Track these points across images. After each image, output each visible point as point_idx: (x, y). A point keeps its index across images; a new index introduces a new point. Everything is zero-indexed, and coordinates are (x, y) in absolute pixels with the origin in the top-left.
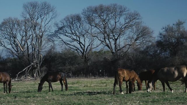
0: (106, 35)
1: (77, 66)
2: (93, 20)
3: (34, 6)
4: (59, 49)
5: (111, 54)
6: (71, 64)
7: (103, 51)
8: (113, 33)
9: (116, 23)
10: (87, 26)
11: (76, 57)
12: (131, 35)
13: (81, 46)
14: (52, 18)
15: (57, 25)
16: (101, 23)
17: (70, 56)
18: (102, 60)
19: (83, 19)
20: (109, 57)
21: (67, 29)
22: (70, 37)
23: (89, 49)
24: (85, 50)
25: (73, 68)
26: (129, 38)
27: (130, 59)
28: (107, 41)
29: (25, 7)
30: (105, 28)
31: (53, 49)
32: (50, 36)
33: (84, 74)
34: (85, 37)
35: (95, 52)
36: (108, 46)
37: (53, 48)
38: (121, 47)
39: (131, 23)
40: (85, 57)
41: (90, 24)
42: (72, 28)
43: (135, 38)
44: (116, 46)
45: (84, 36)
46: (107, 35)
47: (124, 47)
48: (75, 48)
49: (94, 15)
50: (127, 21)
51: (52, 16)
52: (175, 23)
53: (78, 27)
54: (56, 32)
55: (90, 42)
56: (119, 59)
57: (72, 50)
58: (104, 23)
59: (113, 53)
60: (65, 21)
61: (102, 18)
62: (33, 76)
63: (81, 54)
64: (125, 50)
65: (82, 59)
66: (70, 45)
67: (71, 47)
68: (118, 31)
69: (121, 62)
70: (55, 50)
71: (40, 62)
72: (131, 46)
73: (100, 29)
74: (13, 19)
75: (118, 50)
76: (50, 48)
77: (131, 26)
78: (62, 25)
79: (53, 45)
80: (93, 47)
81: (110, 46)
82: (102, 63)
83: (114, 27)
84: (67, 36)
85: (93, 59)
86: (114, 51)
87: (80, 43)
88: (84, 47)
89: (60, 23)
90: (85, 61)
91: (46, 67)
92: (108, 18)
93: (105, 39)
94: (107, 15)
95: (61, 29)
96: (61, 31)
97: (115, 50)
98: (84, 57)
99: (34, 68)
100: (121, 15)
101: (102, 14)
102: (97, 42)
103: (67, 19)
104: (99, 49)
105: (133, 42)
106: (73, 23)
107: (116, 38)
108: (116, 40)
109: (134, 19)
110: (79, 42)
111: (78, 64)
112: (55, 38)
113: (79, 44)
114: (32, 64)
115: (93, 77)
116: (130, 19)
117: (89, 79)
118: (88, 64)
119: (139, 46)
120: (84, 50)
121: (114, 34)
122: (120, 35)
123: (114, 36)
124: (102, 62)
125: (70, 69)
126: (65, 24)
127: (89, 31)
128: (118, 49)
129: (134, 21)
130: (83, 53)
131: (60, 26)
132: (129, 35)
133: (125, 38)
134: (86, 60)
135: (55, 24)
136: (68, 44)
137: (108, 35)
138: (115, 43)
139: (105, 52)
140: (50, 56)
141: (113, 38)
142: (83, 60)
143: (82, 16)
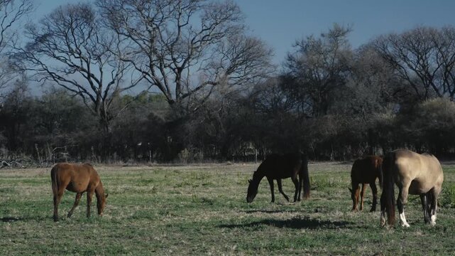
0: (154, 58)
1: (81, 133)
2: (123, 20)
4: (37, 90)
5: (167, 105)
6: (68, 127)
7: (148, 95)
8: (172, 53)
9: (179, 27)
10: (109, 34)
11: (78, 111)
12: (218, 58)
13: (91, 83)
14: (20, 13)
15: (31, 29)
16: (143, 28)
17: (63, 107)
18: (144, 119)
19: (97, 17)
20: (161, 112)
21: (58, 40)
22: (65, 61)
23: (111, 92)
24: (103, 94)
25: (71, 139)
26: (212, 65)
27: (214, 119)
28: (158, 73)
30: (152, 41)
31: (21, 91)
32: (14, 57)
33: (98, 153)
34: (103, 61)
35: (127, 97)
36: (159, 84)
37: (22, 86)
38: (192, 88)
39: (217, 28)
40: (103, 112)
41: (115, 28)
42: (71, 37)
43: (226, 67)
44: (178, 86)
45: (99, 58)
46: (158, 57)
47: (198, 89)
48: (76, 89)
49: (126, 6)
50: (208, 24)
51: (21, 9)
52: (327, 32)
53: (86, 37)
54: (30, 47)
55: (115, 73)
56: (188, 118)
57: (70, 92)
58: (150, 28)
59: (171, 102)
60: (52, 20)
61: (147, 14)
63: (90, 103)
64: (201, 95)
65: (95, 115)
66: (65, 80)
67: (68, 85)
68: (185, 47)
69: (190, 126)
70: (26, 93)
72: (216, 87)
73: (141, 42)
75: (185, 96)
76: (13, 87)
77: (218, 36)
78: (46, 31)
79: (21, 80)
80: (122, 86)
81: (164, 85)
82: (144, 129)
83: (174, 37)
84: (58, 58)
85: (122, 116)
86: (174, 97)
87: (90, 76)
88: (100, 86)
89: (42, 26)
90: (102, 121)
91: (4, 134)
92: (160, 16)
93: (151, 66)
94: (159, 7)
95: (42, 39)
96: (42, 46)
97: (177, 96)
98: (99, 113)
100: (192, 9)
101: (147, 6)
102: (131, 75)
103: (58, 15)
104: (136, 91)
105: (222, 76)
106: (74, 26)
107: (180, 65)
108: (180, 70)
109: (226, 19)
110: (88, 73)
111: (85, 128)
112: (26, 64)
113: (88, 78)
115: (121, 163)
116: (215, 18)
117: (110, 168)
118: (110, 129)
119: (236, 87)
120: (99, 94)
121: (175, 56)
122: (189, 58)
123: (174, 60)
124: (144, 124)
125: (63, 141)
126: (53, 27)
127: (114, 47)
128: (185, 92)
129: (225, 23)
130: (96, 102)
131: (41, 33)
132: (212, 57)
133: (202, 67)
134: (105, 119)
135: (27, 28)
136: (59, 78)
137: (161, 59)
138: (178, 78)
139: (150, 99)
140: (15, 108)
141: (173, 65)
142: (97, 119)
143: (95, 8)
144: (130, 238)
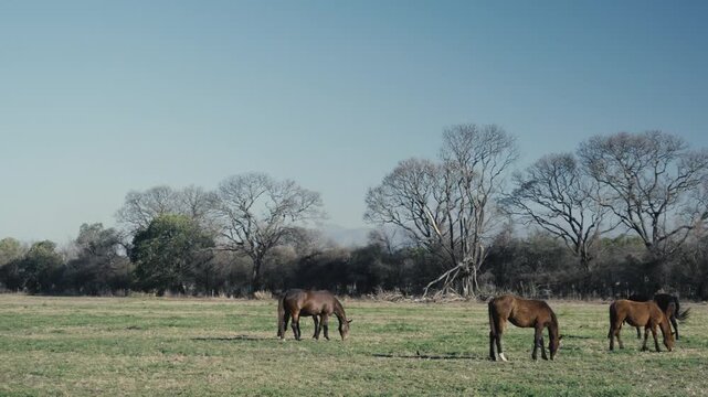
0: (632, 203)
1: (563, 272)
2: (603, 168)
3: (468, 133)
4: (523, 232)
5: (644, 247)
6: (550, 266)
7: (625, 238)
8: (649, 199)
9: (656, 174)
10: (589, 181)
11: (560, 252)
12: (694, 204)
13: (573, 226)
14: (507, 162)
15: (518, 177)
16: (622, 175)
17: (546, 248)
18: (623, 260)
19: (579, 165)
20: (639, 253)
21: (542, 187)
22: (548, 206)
23: (591, 234)
24: (583, 237)
25: (554, 277)
26: (689, 210)
27: (689, 261)
28: (635, 217)
29: (448, 135)
30: (630, 188)
31: (508, 232)
32: (502, 202)
33: (579, 291)
34: (584, 206)
35: (606, 240)
36: (637, 229)
37: (508, 228)
38: (668, 231)
39: (693, 176)
40: (583, 254)
41: (596, 176)
42: (554, 184)
43: (702, 213)
44: (655, 229)
45: (580, 203)
46: (636, 202)
47: (674, 232)
48: (559, 231)
49: (605, 156)
50: (684, 171)
51: (509, 158)
53: (568, 184)
54: (517, 193)
55: (595, 218)
56: (664, 259)
57: (552, 234)
58: (629, 176)
59: (648, 245)
60: (537, 169)
61: (625, 162)
62: (461, 292)
63: (572, 244)
64: (677, 239)
65: (576, 256)
66: (548, 224)
67: (551, 227)
68: (661, 193)
69: (667, 268)
70: (512, 235)
71: (478, 260)
72: (692, 231)
73: (619, 188)
74: (420, 162)
75: (661, 239)
76: (501, 230)
77: (694, 183)
78: (532, 179)
79: (508, 223)
80: (601, 229)
81: (640, 226)
82: (622, 269)
83: (652, 184)
84: (542, 203)
85: (601, 256)
86: (651, 240)
87: (571, 220)
88: (581, 229)
89: (527, 174)
90: (582, 261)
91: (492, 272)
92: (638, 164)
93: (629, 211)
94: (637, 156)
95: (527, 186)
96: (527, 192)
97: (654, 239)
98: (580, 253)
99: (463, 275)
100: (669, 158)
101: (625, 155)
102: (610, 219)
103: (542, 165)
104: (615, 234)
105: (697, 220)
106: (557, 173)
107: (657, 210)
108: (657, 214)
109: (702, 166)
110: (570, 217)
111: (567, 268)
112: (513, 208)
113: (570, 222)
114: (461, 264)
115: (600, 300)
116: (691, 166)
117: (590, 306)
118: (590, 269)
120: (579, 236)
121: (652, 202)
122: (665, 203)
123: (651, 205)
124: (621, 265)
125: (546, 279)
126: (538, 175)
127: (594, 192)
128: (662, 235)
129: (701, 171)
130: (577, 244)
131: (527, 180)
132: (688, 203)
133: (679, 211)
134: (585, 259)
135: (514, 175)
136: (543, 221)
137: (638, 204)
138: (655, 223)
139: (628, 242)
140: (502, 248)
141: (650, 211)
142: (578, 259)
143: (577, 158)
144: (611, 371)
